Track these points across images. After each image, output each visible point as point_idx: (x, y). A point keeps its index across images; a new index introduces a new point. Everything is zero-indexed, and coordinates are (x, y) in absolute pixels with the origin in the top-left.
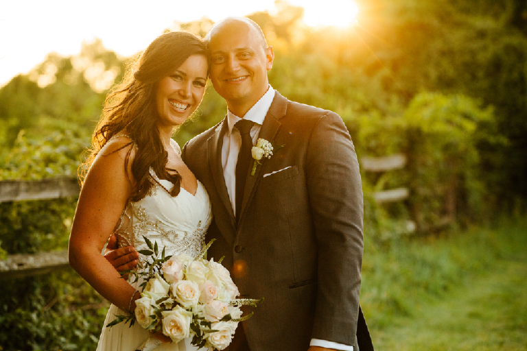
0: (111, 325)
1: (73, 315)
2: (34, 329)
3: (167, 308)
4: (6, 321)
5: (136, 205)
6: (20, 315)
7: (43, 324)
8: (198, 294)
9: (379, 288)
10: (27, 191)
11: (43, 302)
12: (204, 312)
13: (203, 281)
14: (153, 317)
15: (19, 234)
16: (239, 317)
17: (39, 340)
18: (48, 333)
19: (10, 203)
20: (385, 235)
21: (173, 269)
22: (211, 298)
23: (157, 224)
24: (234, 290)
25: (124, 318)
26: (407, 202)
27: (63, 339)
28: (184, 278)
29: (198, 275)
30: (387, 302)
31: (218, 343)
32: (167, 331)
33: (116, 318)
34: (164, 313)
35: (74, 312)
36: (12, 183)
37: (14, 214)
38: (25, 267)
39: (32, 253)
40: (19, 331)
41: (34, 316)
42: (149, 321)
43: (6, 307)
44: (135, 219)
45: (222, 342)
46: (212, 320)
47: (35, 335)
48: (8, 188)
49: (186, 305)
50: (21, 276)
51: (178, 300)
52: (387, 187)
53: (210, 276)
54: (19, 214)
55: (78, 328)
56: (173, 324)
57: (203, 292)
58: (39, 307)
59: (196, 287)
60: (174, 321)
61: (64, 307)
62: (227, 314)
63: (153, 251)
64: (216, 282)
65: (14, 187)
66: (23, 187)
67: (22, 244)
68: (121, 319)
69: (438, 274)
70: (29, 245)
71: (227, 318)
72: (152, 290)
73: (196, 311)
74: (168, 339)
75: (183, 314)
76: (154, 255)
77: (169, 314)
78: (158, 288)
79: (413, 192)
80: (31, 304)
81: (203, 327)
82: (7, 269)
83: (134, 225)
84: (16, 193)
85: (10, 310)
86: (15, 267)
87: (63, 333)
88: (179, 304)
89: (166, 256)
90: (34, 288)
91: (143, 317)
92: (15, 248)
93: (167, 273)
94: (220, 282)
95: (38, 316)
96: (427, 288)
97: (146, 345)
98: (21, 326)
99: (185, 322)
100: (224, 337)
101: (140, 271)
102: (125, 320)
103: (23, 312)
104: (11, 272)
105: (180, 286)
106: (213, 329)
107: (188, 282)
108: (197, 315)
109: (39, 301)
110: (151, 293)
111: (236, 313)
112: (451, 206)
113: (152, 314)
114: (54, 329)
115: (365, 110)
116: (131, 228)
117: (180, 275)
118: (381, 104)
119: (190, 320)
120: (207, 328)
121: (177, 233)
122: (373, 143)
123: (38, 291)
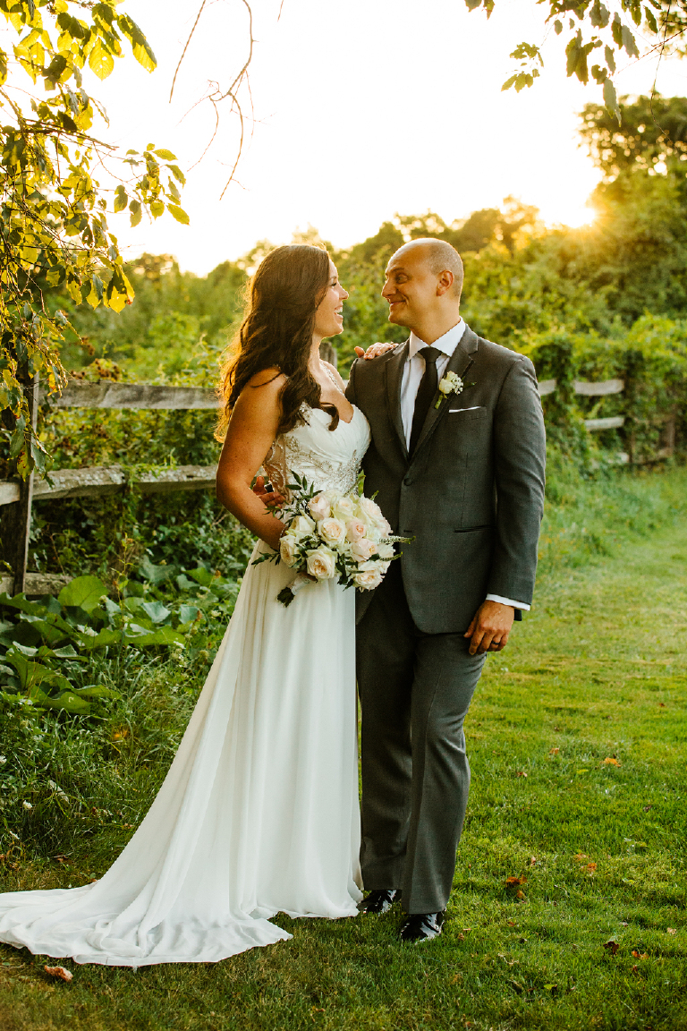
0: (255, 563)
1: (242, 533)
2: (201, 545)
3: (312, 546)
4: (172, 534)
5: (289, 435)
6: (187, 529)
7: (210, 540)
8: (344, 533)
9: (580, 524)
10: (202, 399)
11: (212, 517)
12: (351, 551)
13: (351, 519)
14: (298, 556)
15: (192, 443)
16: (392, 556)
17: (205, 556)
18: (215, 551)
19: (185, 411)
20: (594, 465)
21: (319, 506)
22: (358, 537)
23: (310, 455)
24: (385, 527)
25: (270, 555)
26: (620, 431)
27: (230, 557)
28: (332, 516)
29: (345, 513)
30: (587, 538)
31: (365, 583)
32: (312, 570)
33: (261, 556)
34: (308, 552)
35: (243, 530)
36: (187, 390)
37: (188, 421)
38: (195, 479)
39: (203, 465)
40: (185, 546)
41: (202, 530)
42: (293, 560)
43: (173, 519)
44: (287, 449)
45: (370, 583)
46: (359, 560)
47: (201, 550)
48: (182, 395)
49: (331, 544)
50: (192, 488)
51: (324, 539)
52: (600, 415)
53: (358, 514)
54: (194, 422)
55: (246, 547)
56: (317, 564)
57: (350, 530)
58: (208, 522)
59: (342, 526)
60: (318, 561)
61: (234, 523)
62: (374, 553)
63: (301, 486)
64: (365, 519)
65: (188, 394)
66: (198, 395)
67: (194, 454)
68: (267, 557)
69: (646, 511)
70: (201, 456)
71: (375, 558)
72: (297, 528)
73: (341, 551)
74: (314, 578)
75: (328, 553)
76: (302, 491)
77: (313, 553)
78: (304, 526)
79: (628, 421)
80: (200, 518)
81: (348, 567)
82: (176, 480)
83: (287, 456)
84: (191, 400)
85: (177, 523)
86: (185, 479)
87: (230, 551)
88: (325, 543)
89: (314, 491)
90: (204, 501)
91: (288, 556)
92: (187, 458)
93: (313, 510)
94: (370, 521)
95: (206, 531)
96: (631, 526)
97: (295, 583)
98: (187, 541)
99: (329, 561)
100: (373, 577)
101: (287, 507)
102: (270, 558)
103: (190, 527)
104: (179, 484)
105: (326, 524)
106: (359, 569)
107: (335, 520)
108: (343, 555)
109: (208, 515)
110: (296, 531)
111: (388, 552)
112: (670, 438)
113: (296, 552)
114: (223, 546)
115: (583, 328)
116: (283, 458)
117: (327, 512)
118: (604, 322)
119: (335, 559)
120: (354, 568)
121: (332, 463)
122: (589, 365)
123: (207, 505)
